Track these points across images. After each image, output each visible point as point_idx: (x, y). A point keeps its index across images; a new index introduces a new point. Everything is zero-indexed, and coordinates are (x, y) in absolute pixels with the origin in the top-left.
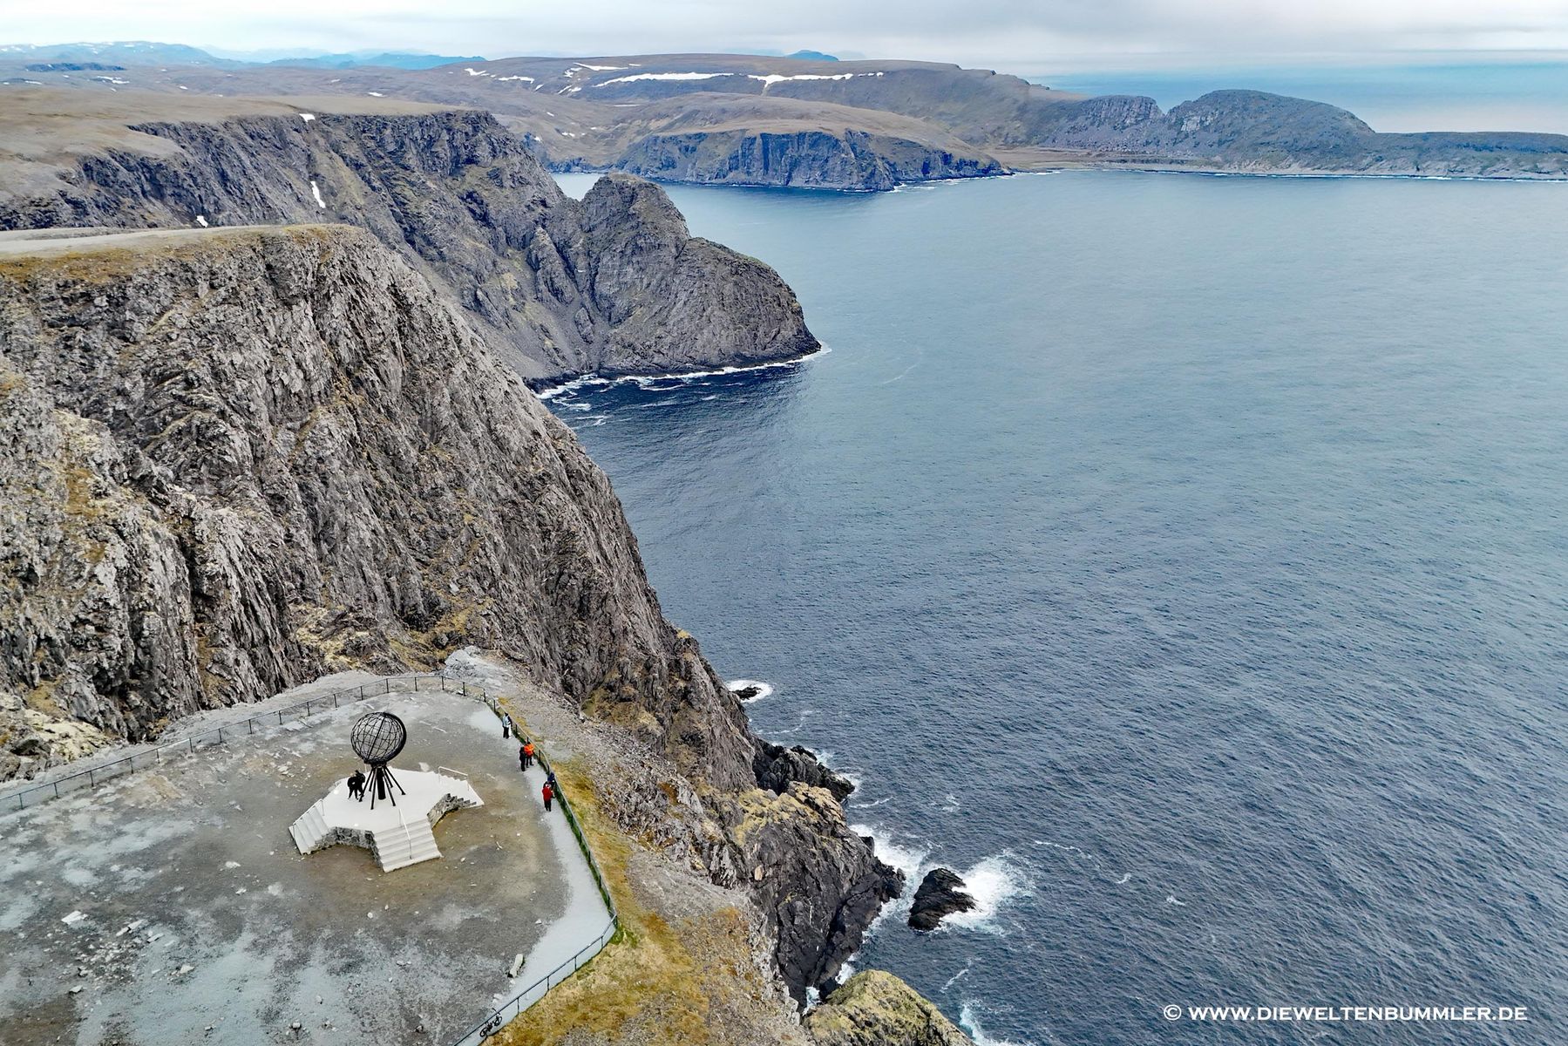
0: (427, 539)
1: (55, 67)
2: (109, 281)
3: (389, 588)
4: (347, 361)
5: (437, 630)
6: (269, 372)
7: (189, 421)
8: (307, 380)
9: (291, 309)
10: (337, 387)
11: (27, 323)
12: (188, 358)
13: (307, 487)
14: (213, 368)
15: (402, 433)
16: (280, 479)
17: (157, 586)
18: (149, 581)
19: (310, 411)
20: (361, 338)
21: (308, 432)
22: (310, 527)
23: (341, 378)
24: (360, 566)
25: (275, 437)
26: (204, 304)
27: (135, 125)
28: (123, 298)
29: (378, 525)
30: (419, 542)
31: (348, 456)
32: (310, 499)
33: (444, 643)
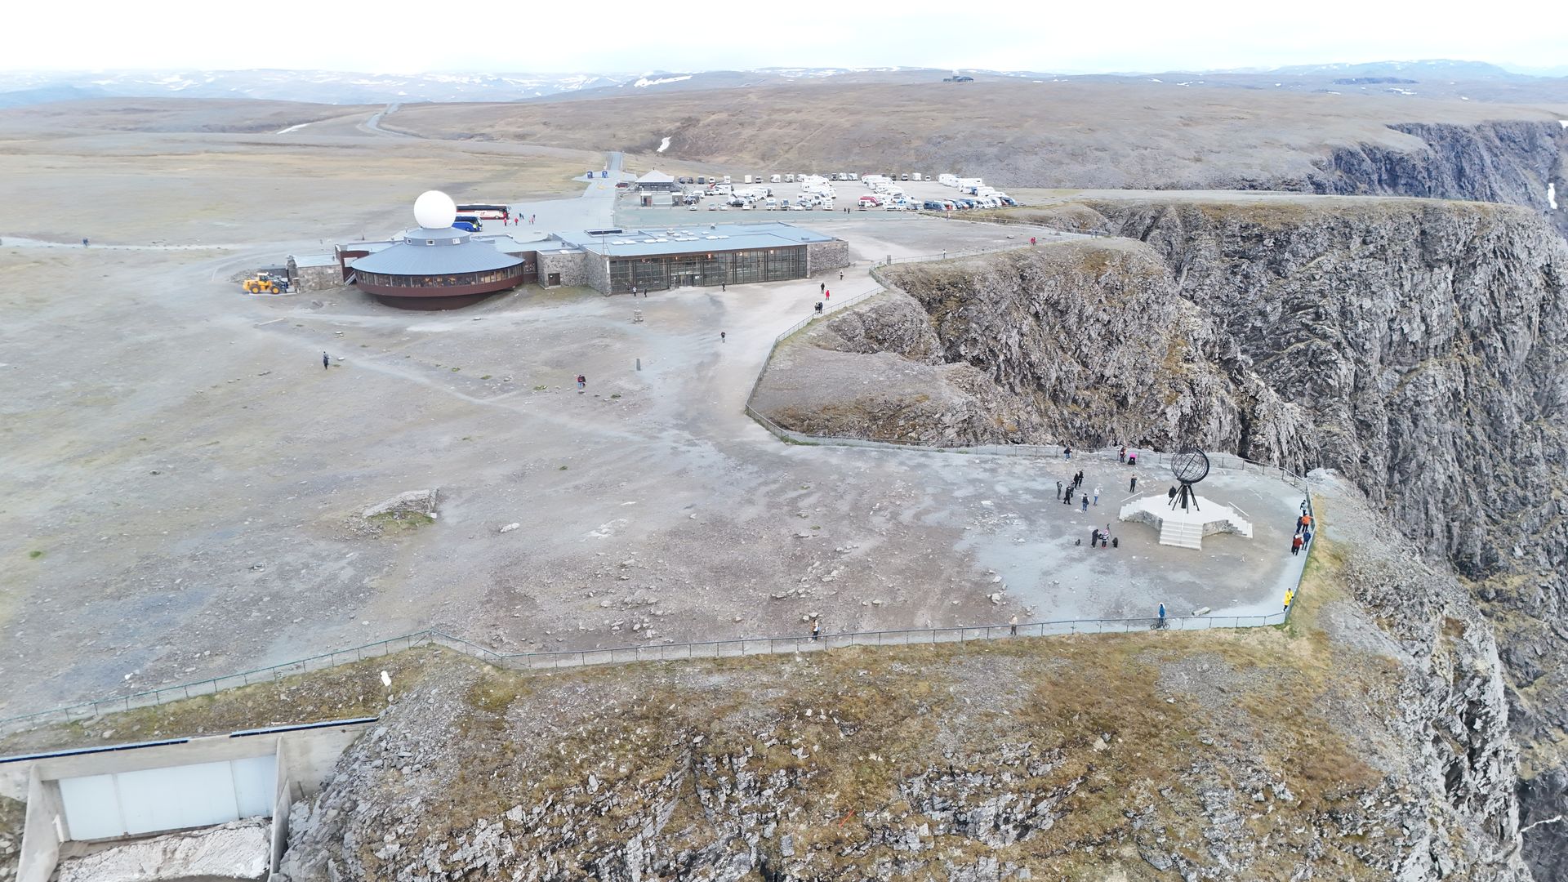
0: (1505, 500)
1: (1358, 81)
2: (1280, 227)
3: (1449, 529)
4: (1475, 325)
5: (1487, 583)
6: (1392, 320)
7: (1308, 346)
8: (1428, 333)
9: (1432, 271)
10: (1456, 346)
11: (1210, 251)
12: (1324, 296)
13: (1396, 423)
14: (1342, 307)
15: (1511, 402)
16: (1373, 410)
17: (1209, 437)
18: (1205, 431)
19: (1422, 360)
20: (1497, 307)
21: (1413, 377)
22: (1389, 455)
23: (1464, 338)
24: (1426, 503)
25: (1380, 374)
26: (1352, 255)
27: (1393, 125)
28: (1287, 242)
29: (1457, 474)
30: (1495, 501)
31: (1447, 407)
32: (1395, 432)
33: (1491, 597)
